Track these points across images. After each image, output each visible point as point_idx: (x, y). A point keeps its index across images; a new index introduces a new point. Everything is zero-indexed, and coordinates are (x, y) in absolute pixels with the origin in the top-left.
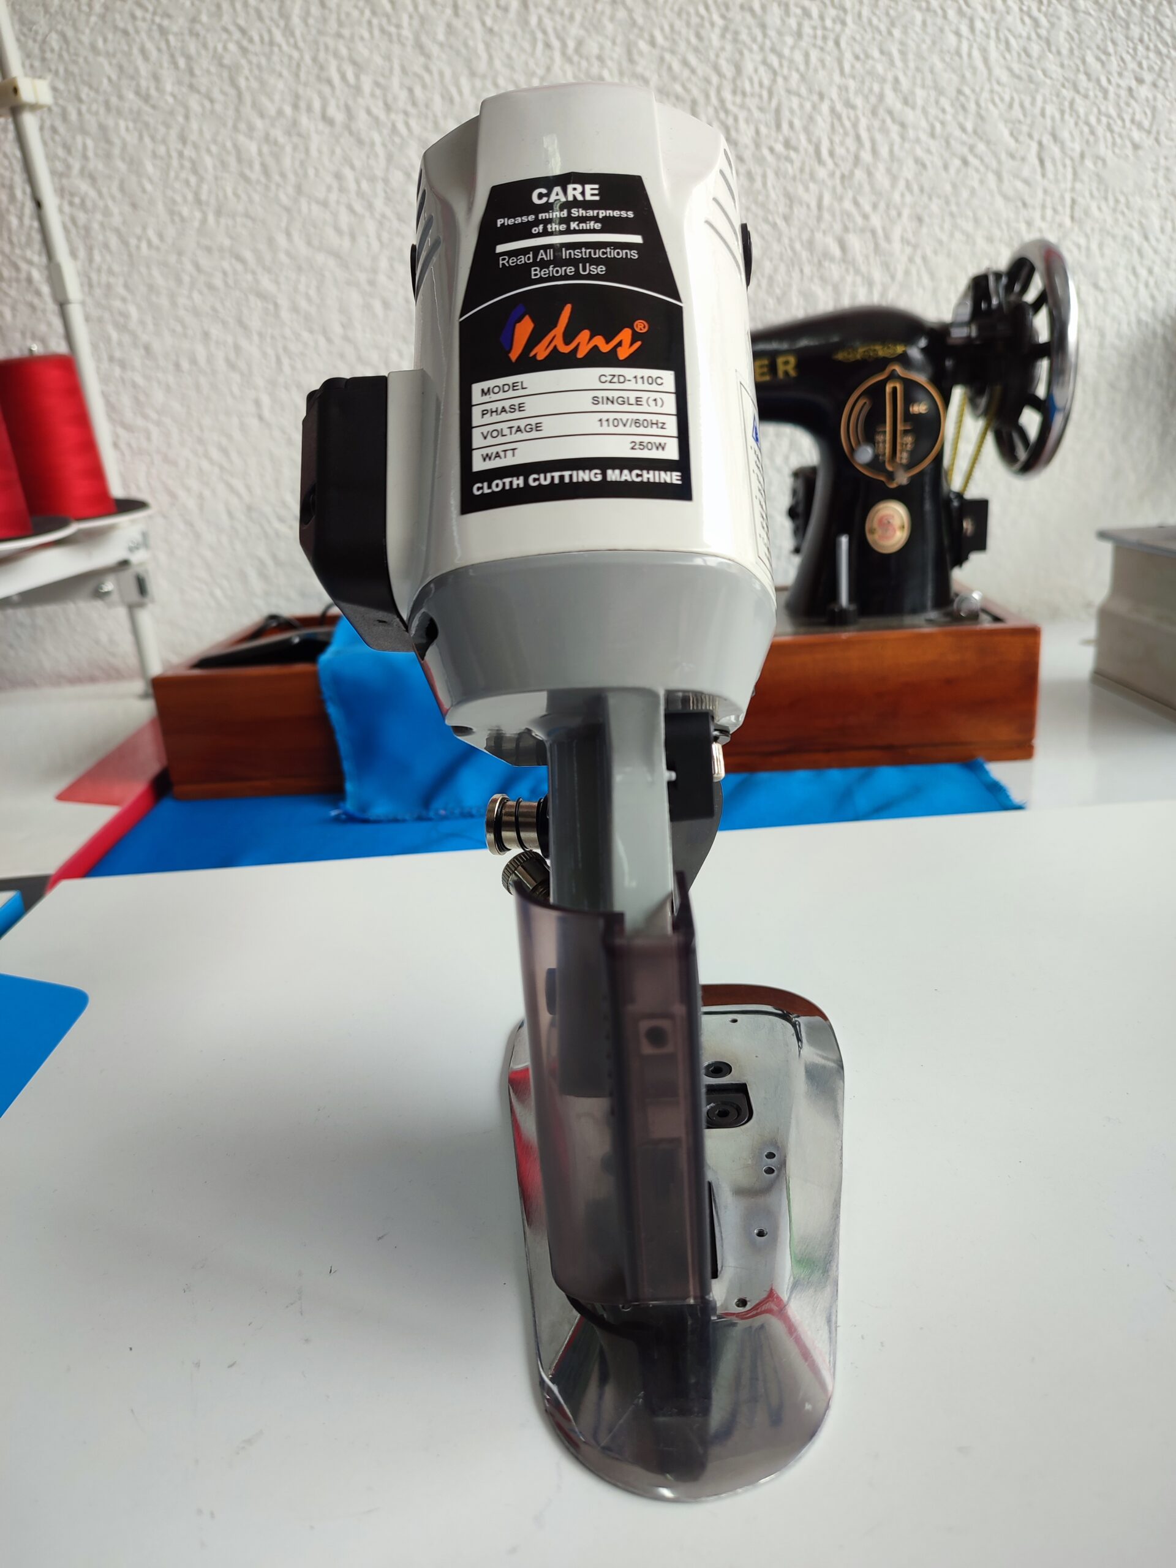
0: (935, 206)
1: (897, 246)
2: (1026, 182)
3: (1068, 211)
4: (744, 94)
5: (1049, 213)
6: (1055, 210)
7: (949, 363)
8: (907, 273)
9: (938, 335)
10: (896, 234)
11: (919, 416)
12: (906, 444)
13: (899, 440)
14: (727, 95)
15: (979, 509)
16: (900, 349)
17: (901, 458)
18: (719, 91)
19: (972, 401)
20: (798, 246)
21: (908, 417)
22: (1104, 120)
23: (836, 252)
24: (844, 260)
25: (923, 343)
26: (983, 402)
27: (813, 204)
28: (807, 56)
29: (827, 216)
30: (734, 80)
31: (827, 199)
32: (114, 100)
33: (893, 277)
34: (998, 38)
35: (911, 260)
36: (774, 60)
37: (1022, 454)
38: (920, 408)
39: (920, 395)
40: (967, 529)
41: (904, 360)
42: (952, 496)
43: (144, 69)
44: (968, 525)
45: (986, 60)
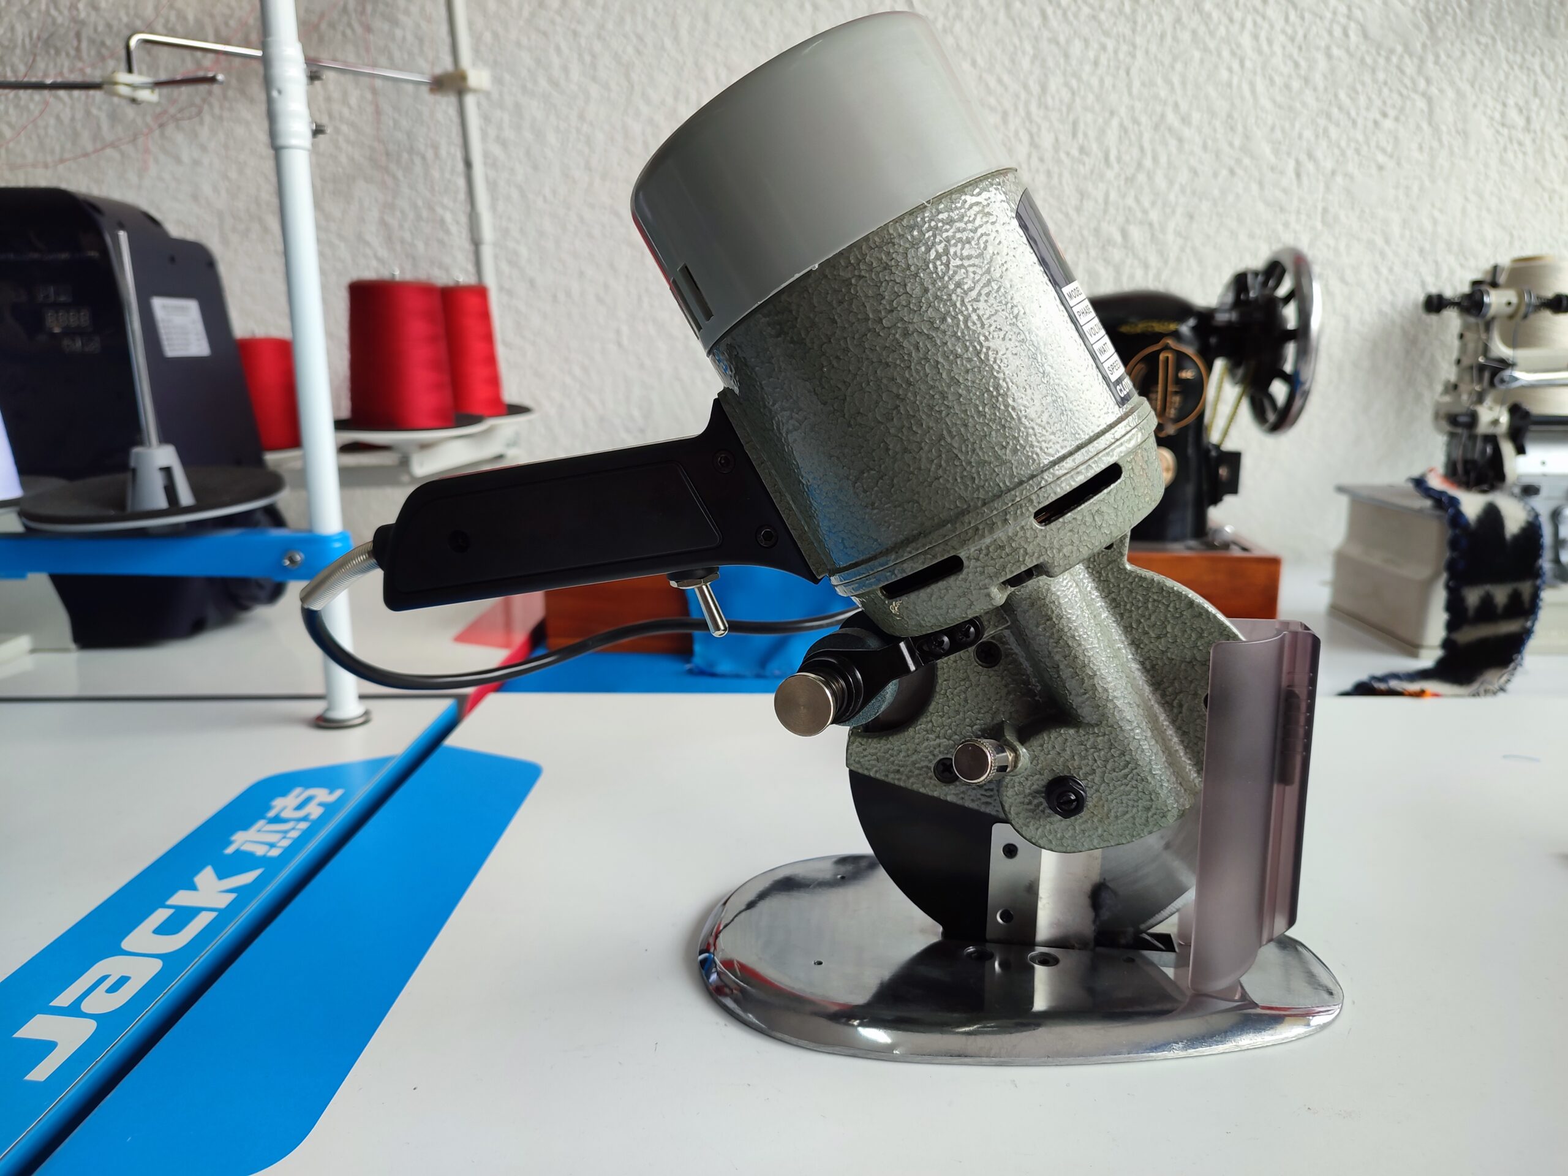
0: (1205, 206)
1: (1170, 237)
2: (1285, 191)
3: (1319, 218)
4: (1046, 108)
5: (1303, 217)
6: (1309, 216)
7: (1213, 340)
8: (1179, 260)
9: (1205, 317)
10: (1171, 226)
11: (1187, 380)
12: (1175, 403)
13: (1168, 399)
14: (1033, 108)
15: (1234, 459)
16: (1172, 327)
17: (1169, 413)
18: (1027, 104)
19: (1231, 370)
20: (1086, 232)
21: (1179, 381)
22: (1353, 145)
23: (1118, 238)
24: (1126, 247)
25: (1192, 322)
26: (1240, 372)
27: (1101, 200)
28: (1102, 81)
29: (1112, 210)
30: (1040, 99)
31: (1113, 196)
32: (529, 85)
33: (1166, 262)
34: (1264, 76)
35: (1182, 249)
36: (1074, 83)
37: (1272, 417)
38: (1187, 374)
39: (1188, 364)
40: (1222, 475)
41: (1176, 335)
42: (1211, 447)
43: (556, 61)
44: (1223, 472)
45: (1253, 91)
